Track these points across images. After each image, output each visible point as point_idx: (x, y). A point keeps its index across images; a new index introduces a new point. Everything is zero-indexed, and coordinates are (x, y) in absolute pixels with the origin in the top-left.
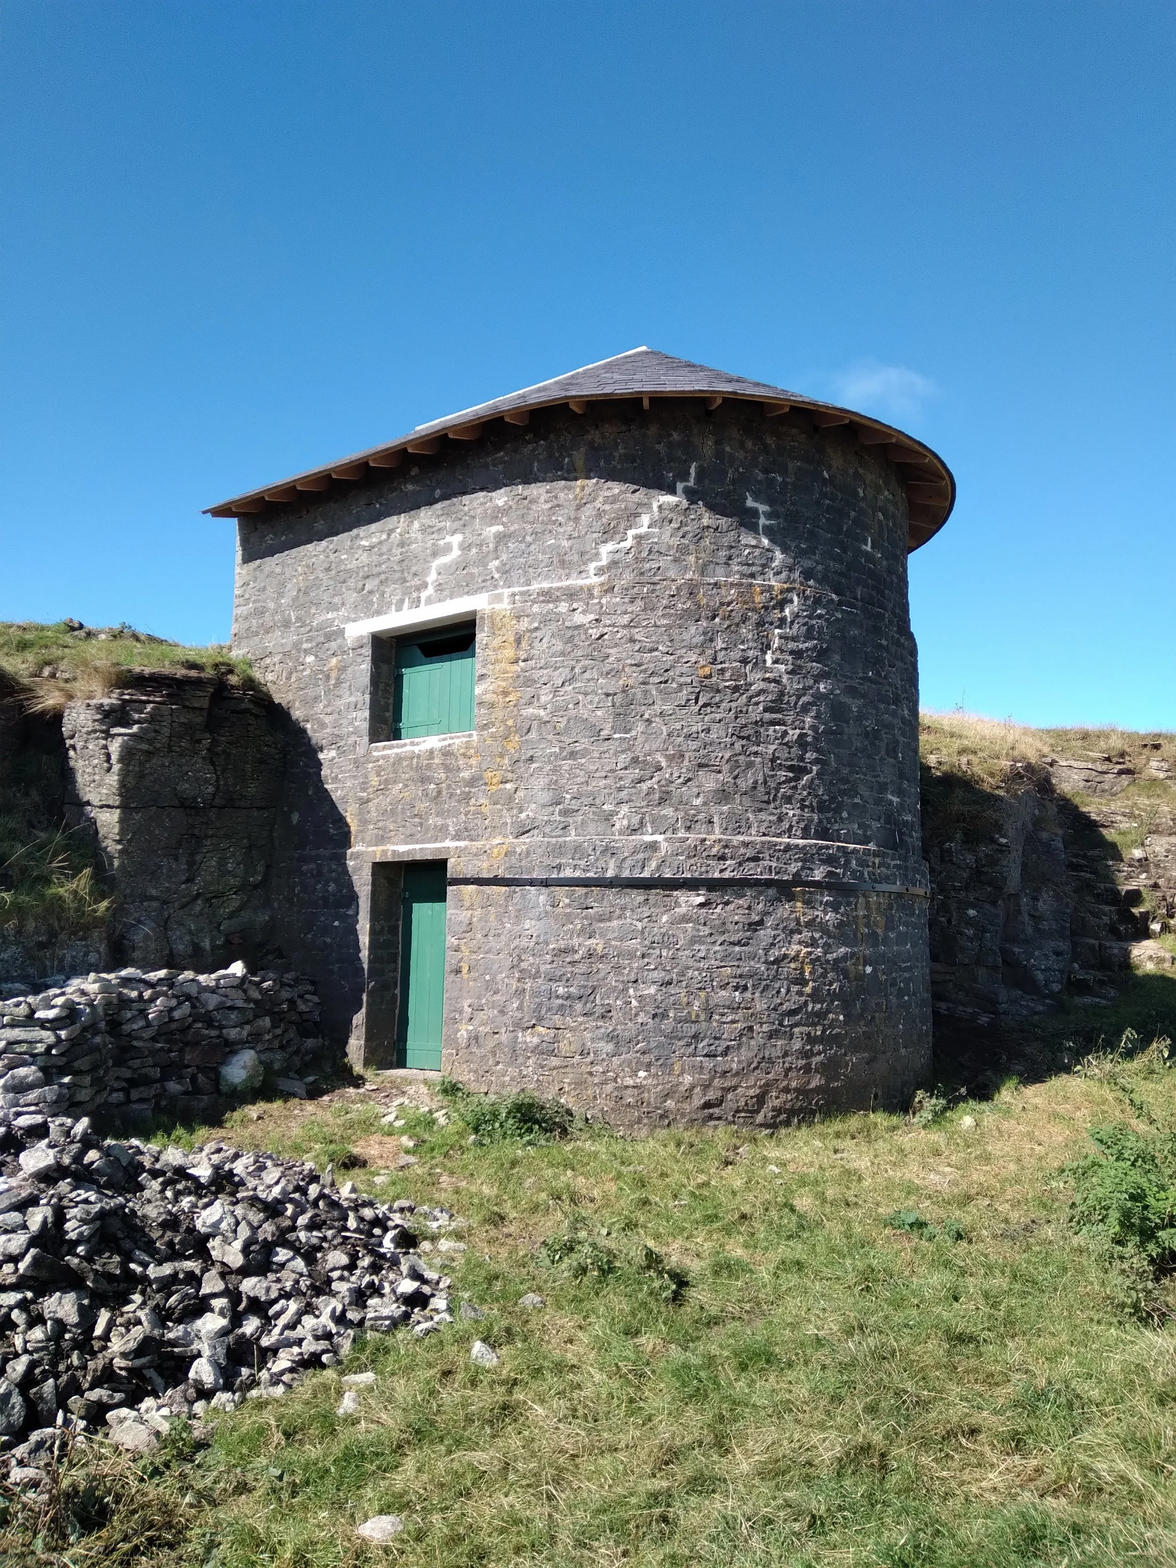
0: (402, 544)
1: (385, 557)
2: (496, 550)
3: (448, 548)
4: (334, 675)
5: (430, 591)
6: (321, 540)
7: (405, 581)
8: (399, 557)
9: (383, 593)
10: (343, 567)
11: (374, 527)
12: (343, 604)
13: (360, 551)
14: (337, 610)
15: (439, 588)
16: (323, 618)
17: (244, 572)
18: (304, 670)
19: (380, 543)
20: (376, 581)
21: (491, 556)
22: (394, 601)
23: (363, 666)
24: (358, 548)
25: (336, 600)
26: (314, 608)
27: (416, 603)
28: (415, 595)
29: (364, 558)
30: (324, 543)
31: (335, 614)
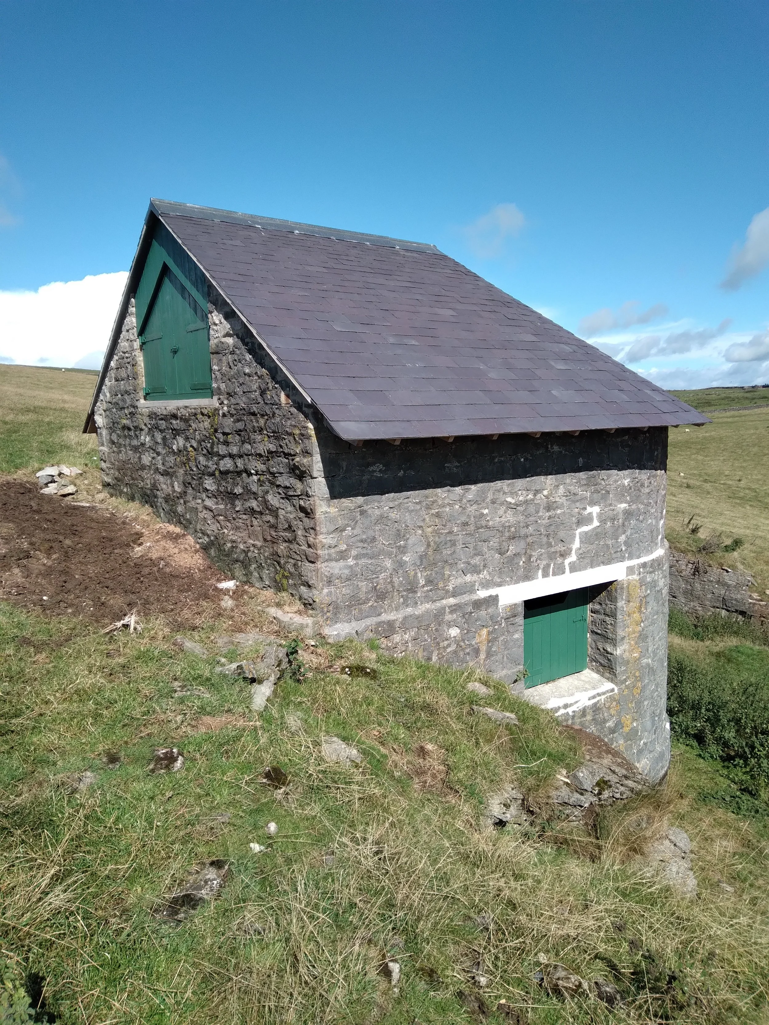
0: (549, 508)
1: (532, 519)
2: (623, 525)
3: (588, 519)
4: (483, 648)
5: (573, 558)
6: (453, 485)
7: (550, 545)
8: (547, 521)
9: (530, 556)
10: (484, 523)
11: (520, 483)
12: (485, 566)
13: (503, 508)
14: (478, 573)
15: (581, 557)
16: (460, 581)
17: (333, 510)
18: (449, 645)
19: (526, 502)
20: (522, 544)
21: (620, 530)
22: (542, 566)
23: (516, 636)
24: (502, 504)
25: (477, 560)
26: (447, 568)
27: (560, 571)
28: (559, 560)
29: (510, 517)
30: (458, 490)
31: (475, 577)
